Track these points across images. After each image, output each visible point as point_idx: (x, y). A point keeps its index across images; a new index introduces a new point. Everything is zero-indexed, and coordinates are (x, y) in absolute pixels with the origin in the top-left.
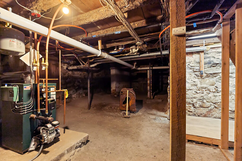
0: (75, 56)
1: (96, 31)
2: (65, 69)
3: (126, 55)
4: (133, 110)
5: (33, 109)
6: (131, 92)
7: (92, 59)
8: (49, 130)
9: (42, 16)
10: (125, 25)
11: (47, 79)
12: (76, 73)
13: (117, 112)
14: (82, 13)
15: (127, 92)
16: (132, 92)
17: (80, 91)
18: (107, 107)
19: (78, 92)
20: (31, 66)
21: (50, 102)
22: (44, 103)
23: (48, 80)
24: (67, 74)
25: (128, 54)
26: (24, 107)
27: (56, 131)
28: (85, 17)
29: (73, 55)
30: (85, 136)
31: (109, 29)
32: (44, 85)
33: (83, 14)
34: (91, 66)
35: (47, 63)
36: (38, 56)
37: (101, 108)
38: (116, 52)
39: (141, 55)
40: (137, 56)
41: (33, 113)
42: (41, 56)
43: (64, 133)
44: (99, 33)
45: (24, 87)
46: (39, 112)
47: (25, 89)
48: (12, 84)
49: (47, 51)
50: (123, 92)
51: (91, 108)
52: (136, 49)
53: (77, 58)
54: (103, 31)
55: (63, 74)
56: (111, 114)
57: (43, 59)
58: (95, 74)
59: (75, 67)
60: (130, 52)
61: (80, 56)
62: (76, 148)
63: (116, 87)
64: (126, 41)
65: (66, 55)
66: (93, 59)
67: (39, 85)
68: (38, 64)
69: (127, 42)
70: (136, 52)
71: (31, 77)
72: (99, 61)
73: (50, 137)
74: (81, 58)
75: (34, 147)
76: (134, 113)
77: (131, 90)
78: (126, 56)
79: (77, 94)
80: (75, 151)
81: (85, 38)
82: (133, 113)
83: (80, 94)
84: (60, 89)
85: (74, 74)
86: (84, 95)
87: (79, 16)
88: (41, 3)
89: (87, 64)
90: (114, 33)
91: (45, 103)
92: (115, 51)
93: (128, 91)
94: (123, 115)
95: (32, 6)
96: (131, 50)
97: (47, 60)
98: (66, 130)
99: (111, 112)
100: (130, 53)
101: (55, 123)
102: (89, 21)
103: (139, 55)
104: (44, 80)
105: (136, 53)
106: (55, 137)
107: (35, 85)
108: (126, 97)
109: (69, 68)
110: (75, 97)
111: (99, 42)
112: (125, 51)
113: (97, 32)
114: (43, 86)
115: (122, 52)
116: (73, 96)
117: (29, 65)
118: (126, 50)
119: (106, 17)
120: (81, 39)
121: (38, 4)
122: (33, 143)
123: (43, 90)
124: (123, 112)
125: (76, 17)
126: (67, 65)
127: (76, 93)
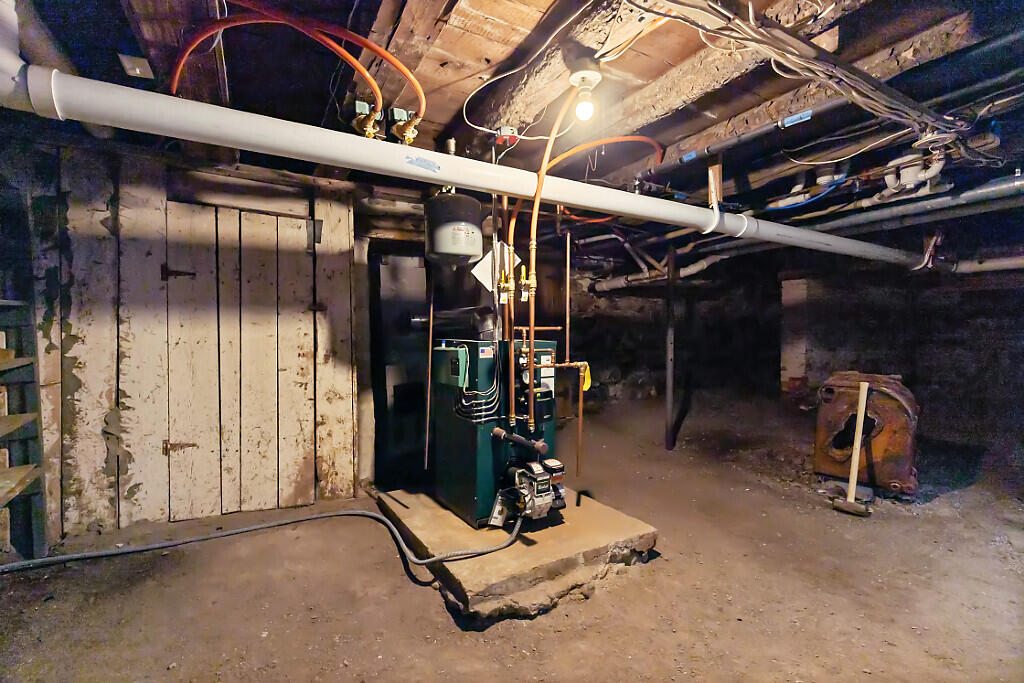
0: (620, 238)
1: (700, 131)
2: (586, 289)
3: (865, 203)
4: (895, 486)
5: (498, 413)
6: (888, 391)
7: (685, 245)
8: (535, 480)
9: (521, 137)
10: (830, 82)
11: (533, 328)
12: (622, 302)
13: (798, 478)
14: (640, 87)
15: (858, 388)
16: (893, 394)
17: (639, 373)
18: (750, 451)
19: (629, 378)
20: (495, 290)
21: (541, 398)
22: (523, 399)
23: (536, 332)
24: (593, 307)
25: (876, 199)
26: (480, 405)
27: (556, 489)
28: (650, 97)
29: (614, 236)
30: (646, 532)
31: (755, 110)
32: (525, 346)
33: (644, 90)
34: (684, 272)
35: (533, 282)
36: (512, 259)
37: (721, 449)
38: (801, 199)
39: (967, 196)
40: (940, 200)
41: (499, 423)
42: (519, 260)
43: (578, 504)
44: (710, 136)
45: (481, 348)
46: (513, 423)
47: (481, 356)
48: (455, 341)
49: (533, 244)
50: (836, 390)
51: (677, 443)
52: (926, 167)
53: (627, 245)
54: (730, 125)
55: (580, 308)
56: (766, 480)
57: (523, 268)
58: (703, 307)
59: (620, 282)
60: (885, 187)
61: (636, 236)
62: (613, 559)
63: (809, 366)
64: (856, 140)
65: (588, 240)
66: (691, 245)
67: (512, 345)
68: (511, 285)
69: (858, 142)
70: (931, 179)
71: (495, 323)
72: (718, 247)
73: (539, 501)
74: (643, 244)
75: (500, 517)
76: (900, 500)
77: (891, 385)
78: (862, 210)
79: (624, 384)
80: (607, 566)
81: (652, 171)
82: (897, 498)
83: (635, 385)
84: (568, 360)
85: (617, 309)
86: (653, 392)
87: (629, 100)
88: (521, 104)
89: (665, 266)
90: (779, 124)
91: (527, 400)
92: (799, 193)
93: (865, 386)
94: (830, 499)
95: (498, 119)
96: (890, 179)
97: (533, 271)
98: (583, 497)
99: (770, 475)
100: (885, 193)
101: (552, 463)
102: (667, 109)
103: (955, 192)
104: (525, 332)
105: (928, 186)
106: (551, 508)
107: (504, 346)
108: (854, 417)
109: (598, 287)
110: (618, 394)
111: (714, 174)
112: (853, 184)
113: (705, 133)
114: (523, 350)
115: (836, 194)
116: (612, 391)
117: (490, 290)
118: (857, 182)
119: (736, 75)
120: (639, 175)
121: (512, 108)
122: (498, 508)
123: (522, 361)
124: (832, 484)
125: (619, 107)
126: (591, 276)
127: (623, 381)
